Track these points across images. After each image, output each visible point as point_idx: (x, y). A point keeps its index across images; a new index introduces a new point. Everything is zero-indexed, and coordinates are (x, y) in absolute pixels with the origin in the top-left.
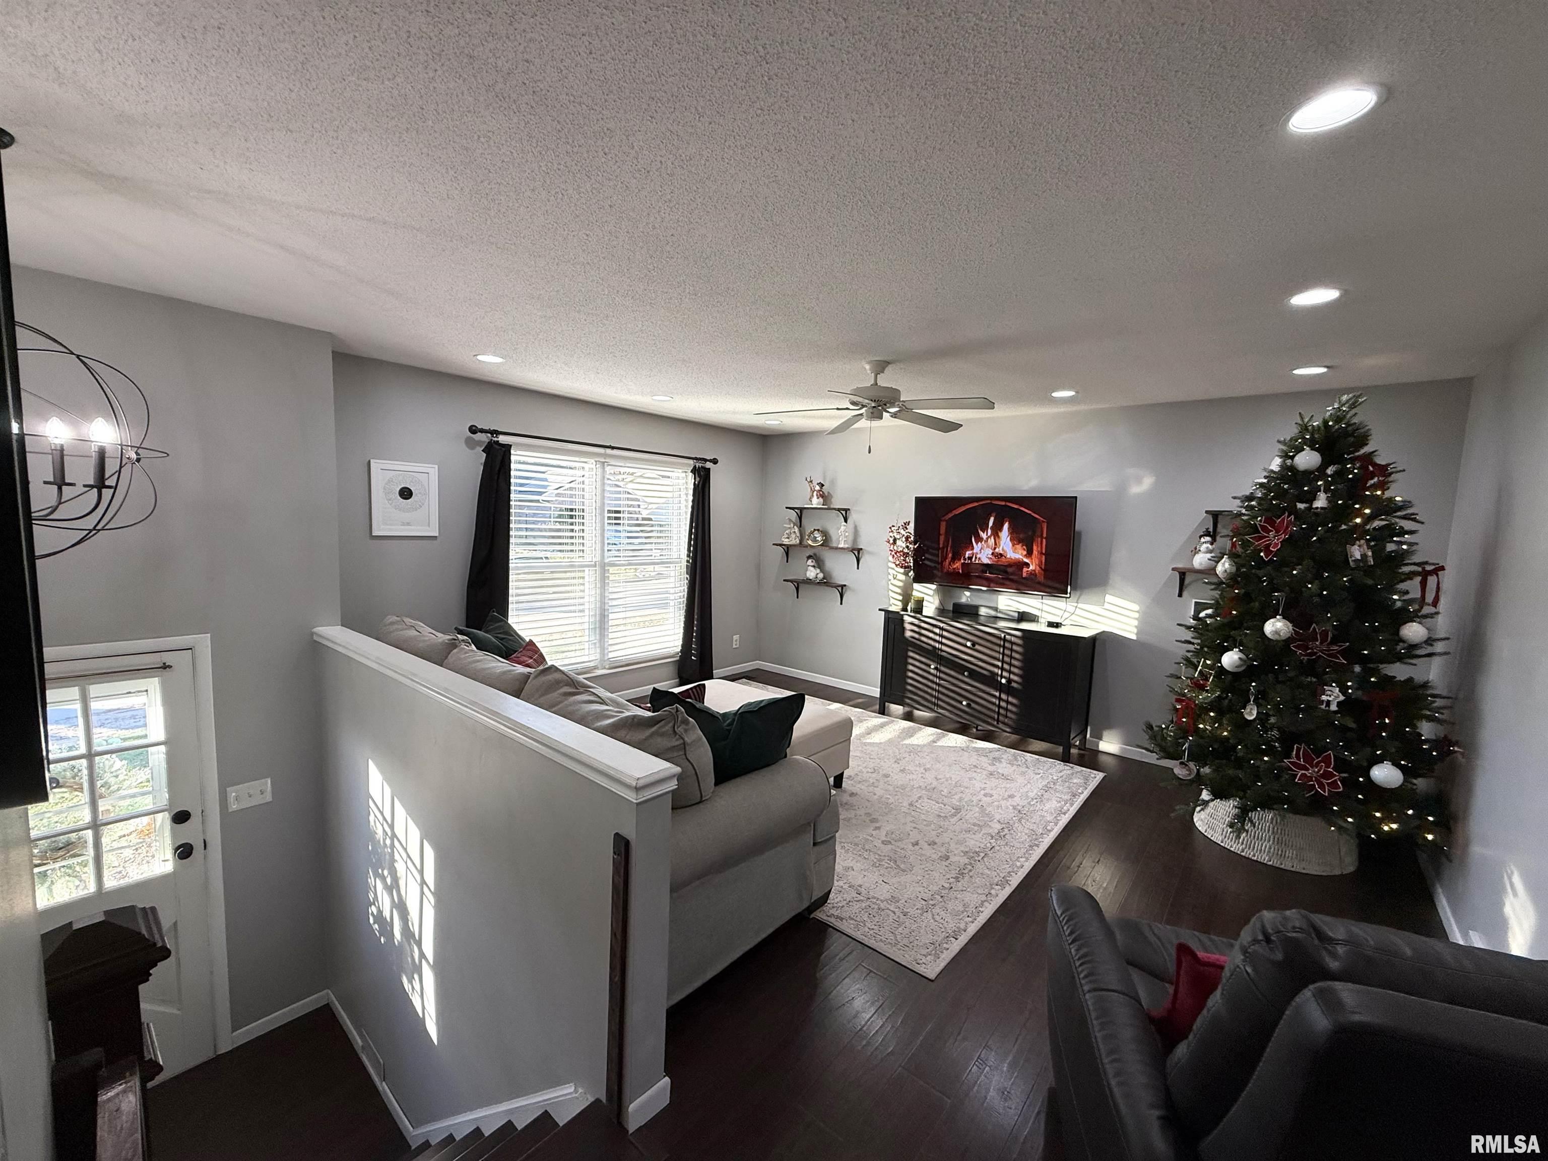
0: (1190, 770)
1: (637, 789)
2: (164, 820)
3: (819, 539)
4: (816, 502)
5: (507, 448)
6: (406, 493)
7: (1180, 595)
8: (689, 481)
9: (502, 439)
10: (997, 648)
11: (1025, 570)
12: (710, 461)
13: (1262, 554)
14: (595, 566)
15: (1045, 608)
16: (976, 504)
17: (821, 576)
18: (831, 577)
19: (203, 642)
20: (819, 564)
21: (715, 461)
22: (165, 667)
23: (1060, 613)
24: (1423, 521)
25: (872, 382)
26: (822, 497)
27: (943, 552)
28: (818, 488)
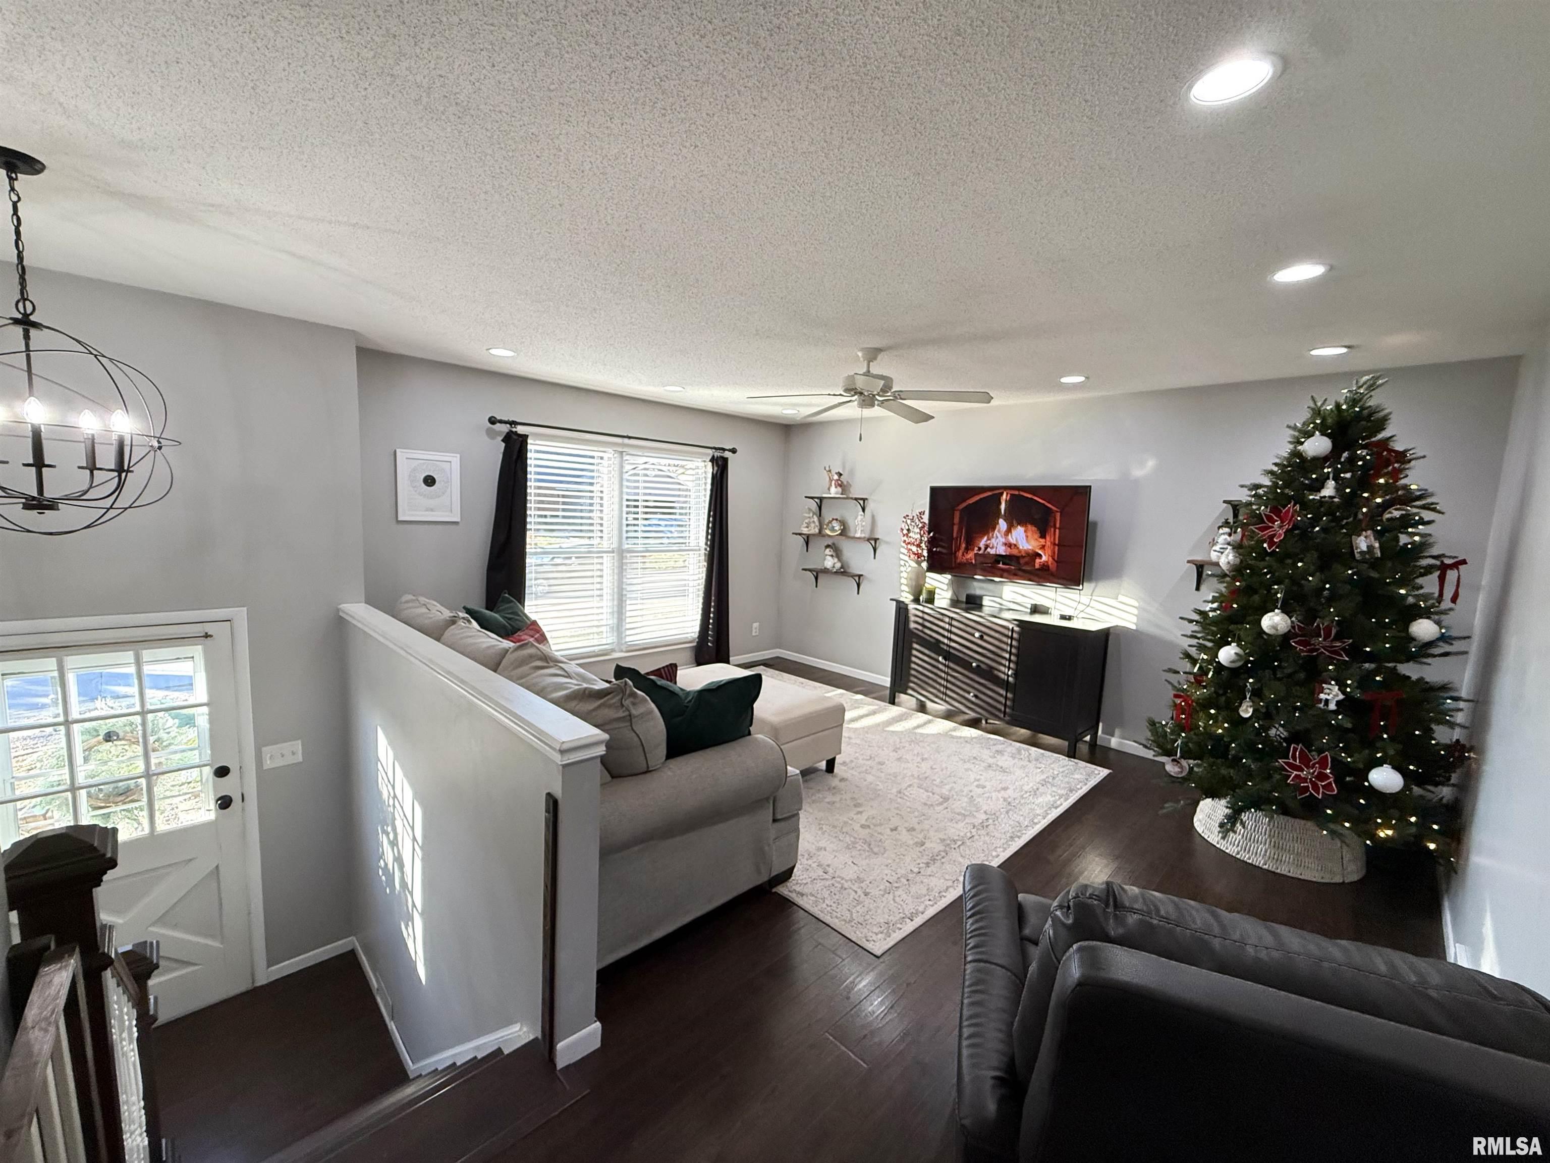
0: (1182, 767)
1: (562, 752)
2: (208, 772)
3: (837, 528)
4: (834, 491)
5: (524, 438)
6: (430, 481)
7: (1198, 589)
8: (707, 470)
9: (520, 429)
10: (1005, 639)
11: (1038, 561)
12: (729, 450)
13: (1265, 545)
14: (613, 552)
15: (1059, 599)
16: (990, 493)
17: (838, 565)
18: (849, 567)
19: (240, 615)
20: (837, 553)
21: (734, 451)
22: (207, 636)
23: (1074, 604)
24: (1443, 511)
25: (865, 370)
26: (840, 486)
27: (956, 543)
28: (836, 477)
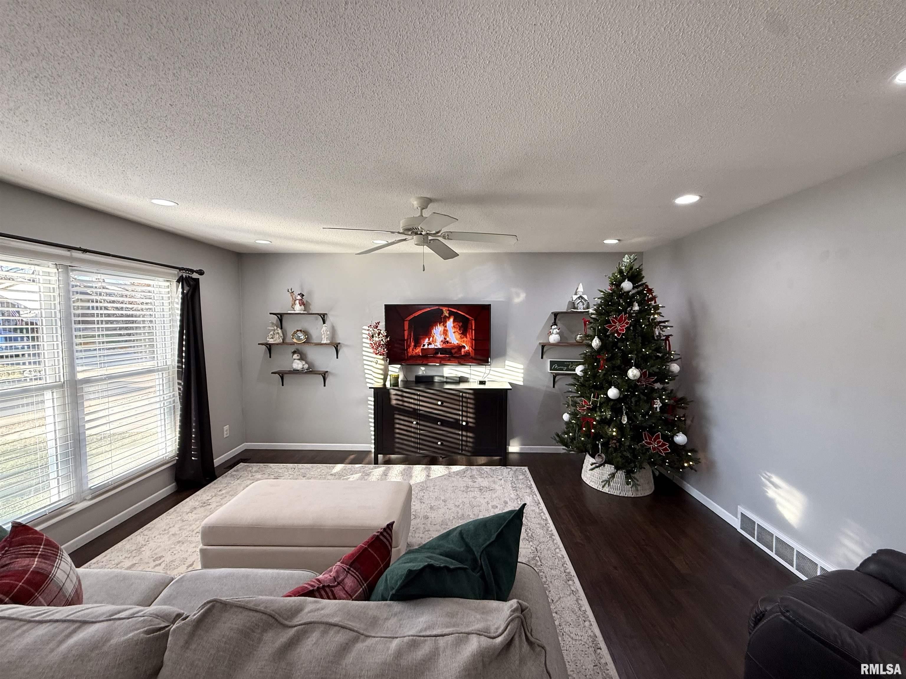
0: (602, 458)
3: (302, 337)
4: (298, 309)
7: (542, 358)
11: (463, 350)
12: (197, 272)
13: (616, 335)
14: (60, 386)
15: (473, 372)
16: (429, 309)
17: (306, 366)
18: (313, 366)
20: (302, 358)
21: (201, 273)
23: (482, 374)
26: (304, 305)
27: (407, 343)
28: (299, 297)
